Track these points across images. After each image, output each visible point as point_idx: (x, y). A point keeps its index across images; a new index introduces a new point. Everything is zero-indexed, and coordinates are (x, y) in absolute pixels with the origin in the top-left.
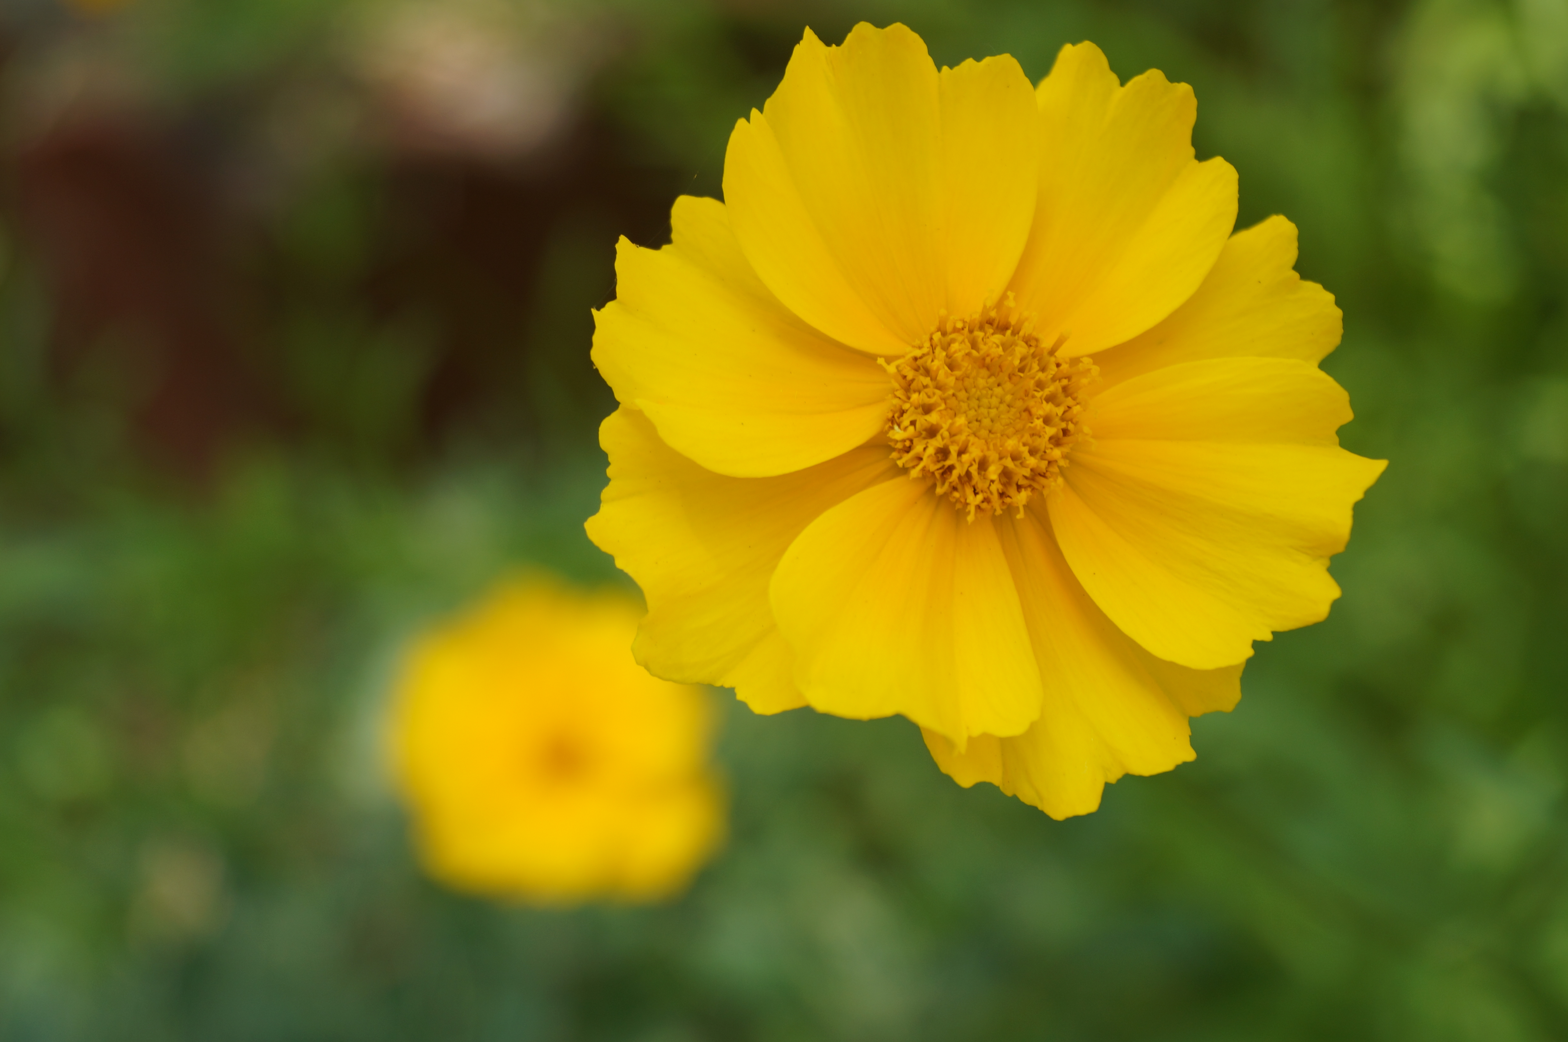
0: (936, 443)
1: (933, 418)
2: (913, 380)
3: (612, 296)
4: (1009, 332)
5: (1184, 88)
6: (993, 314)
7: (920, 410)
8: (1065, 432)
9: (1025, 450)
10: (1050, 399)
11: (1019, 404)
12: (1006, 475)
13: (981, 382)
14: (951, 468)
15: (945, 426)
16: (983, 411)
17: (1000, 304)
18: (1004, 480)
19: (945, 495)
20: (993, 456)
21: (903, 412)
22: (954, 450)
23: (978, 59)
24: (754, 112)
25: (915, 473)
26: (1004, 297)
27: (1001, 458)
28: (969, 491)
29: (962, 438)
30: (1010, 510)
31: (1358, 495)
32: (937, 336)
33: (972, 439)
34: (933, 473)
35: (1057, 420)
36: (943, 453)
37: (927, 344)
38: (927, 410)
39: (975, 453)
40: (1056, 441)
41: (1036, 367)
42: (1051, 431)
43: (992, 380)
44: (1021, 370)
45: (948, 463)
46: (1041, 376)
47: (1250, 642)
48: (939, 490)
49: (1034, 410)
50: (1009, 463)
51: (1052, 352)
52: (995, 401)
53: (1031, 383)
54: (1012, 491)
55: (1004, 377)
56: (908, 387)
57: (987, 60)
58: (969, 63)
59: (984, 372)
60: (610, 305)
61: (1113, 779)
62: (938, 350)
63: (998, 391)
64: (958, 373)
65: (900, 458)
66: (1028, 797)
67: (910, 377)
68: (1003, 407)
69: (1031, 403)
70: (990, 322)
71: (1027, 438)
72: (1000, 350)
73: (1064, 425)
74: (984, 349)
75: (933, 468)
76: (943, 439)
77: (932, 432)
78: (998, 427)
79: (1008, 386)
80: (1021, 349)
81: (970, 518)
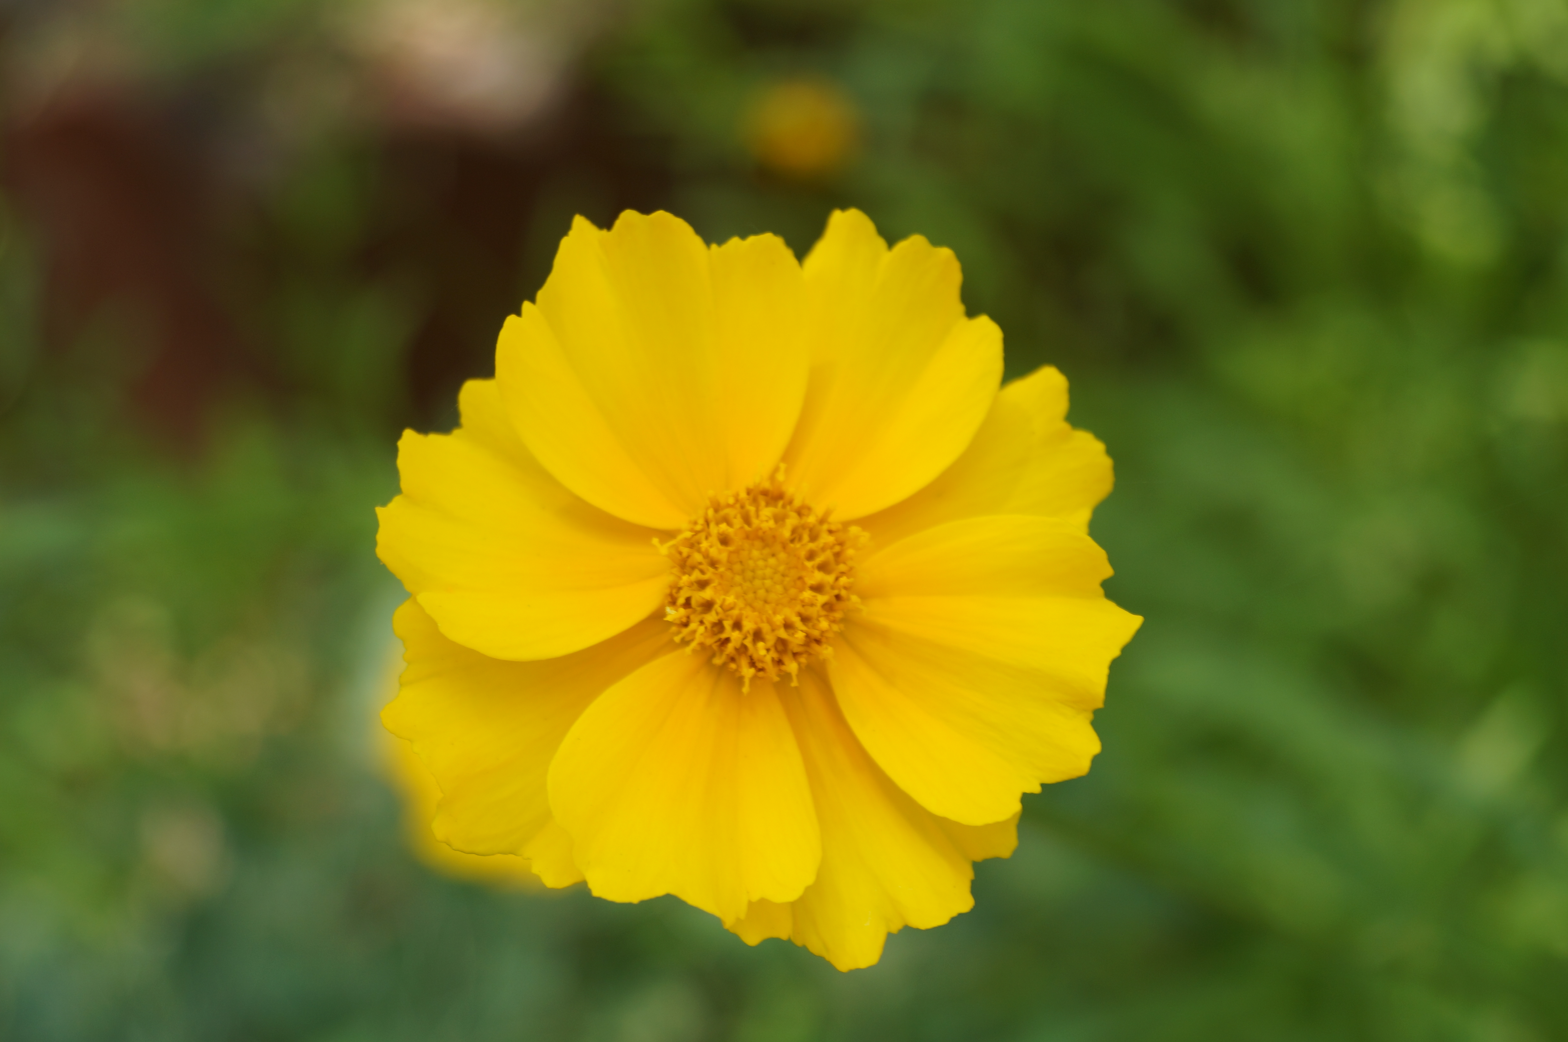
0: (711, 618)
1: (707, 594)
2: (688, 557)
3: (398, 491)
4: (780, 503)
5: (945, 253)
6: (767, 485)
7: (696, 586)
8: (838, 597)
9: (796, 620)
10: (823, 567)
11: (794, 573)
12: (782, 645)
13: (755, 553)
14: (727, 640)
15: (719, 602)
16: (757, 583)
17: (772, 478)
18: (780, 648)
19: (725, 665)
20: (765, 628)
21: (680, 589)
22: (727, 624)
23: (743, 236)
24: (526, 305)
25: (694, 645)
26: (776, 470)
27: (773, 630)
28: (744, 662)
29: (735, 612)
30: (786, 677)
31: (1116, 652)
32: (711, 512)
33: (747, 612)
34: (710, 646)
35: (828, 588)
36: (719, 626)
37: (701, 521)
38: (703, 585)
39: (748, 626)
40: (828, 607)
41: (806, 538)
42: (822, 599)
43: (767, 551)
44: (792, 541)
45: (724, 636)
46: (812, 546)
47: (1018, 796)
48: (718, 661)
49: (806, 579)
50: (783, 634)
51: (822, 521)
52: (768, 571)
53: (803, 553)
54: (787, 659)
55: (778, 547)
56: (684, 565)
57: (752, 239)
58: (735, 241)
59: (758, 543)
60: (397, 500)
61: (895, 927)
62: (712, 525)
63: (772, 561)
64: (731, 548)
65: (679, 633)
66: (816, 947)
67: (685, 554)
68: (778, 577)
69: (803, 574)
70: (765, 493)
71: (799, 608)
72: (771, 523)
73: (836, 592)
74: (755, 522)
75: (709, 641)
76: (717, 613)
77: (708, 606)
78: (772, 596)
79: (782, 555)
80: (792, 521)
81: (746, 689)
